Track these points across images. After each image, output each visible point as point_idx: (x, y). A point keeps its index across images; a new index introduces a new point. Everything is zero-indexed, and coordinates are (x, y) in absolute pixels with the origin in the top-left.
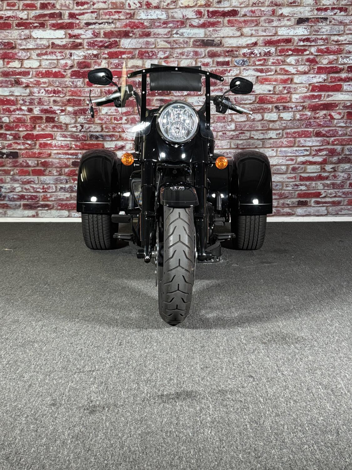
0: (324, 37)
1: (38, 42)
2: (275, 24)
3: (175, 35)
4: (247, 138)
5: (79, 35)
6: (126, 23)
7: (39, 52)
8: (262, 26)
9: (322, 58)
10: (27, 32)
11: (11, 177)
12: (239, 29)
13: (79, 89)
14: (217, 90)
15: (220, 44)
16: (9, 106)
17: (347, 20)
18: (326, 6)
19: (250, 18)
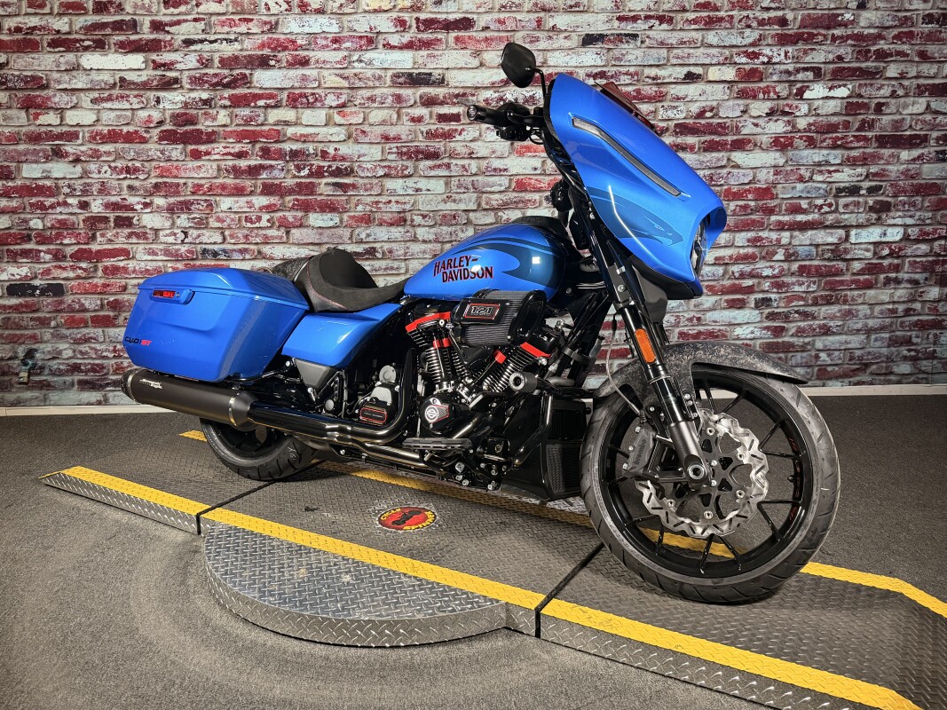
0: (632, 70)
1: (94, 75)
2: (542, 45)
3: (356, 64)
5: (172, 63)
6: (263, 41)
7: (96, 95)
10: (70, 57)
11: (51, 331)
12: (477, 53)
13: (175, 164)
14: (439, 166)
15: (441, 82)
16: (42, 199)
17: (673, 38)
18: (636, 13)
19: (496, 34)
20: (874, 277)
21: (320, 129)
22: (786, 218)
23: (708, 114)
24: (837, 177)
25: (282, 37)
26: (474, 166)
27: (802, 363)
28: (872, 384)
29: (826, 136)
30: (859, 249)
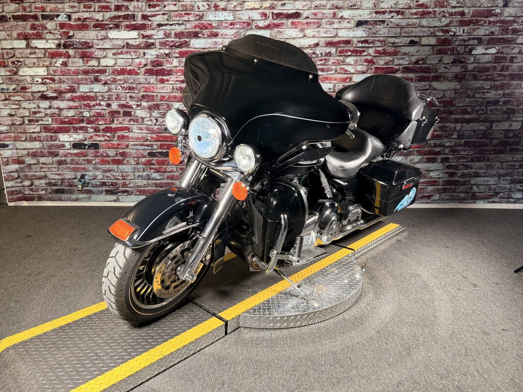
0: (382, 39)
1: (115, 42)
2: (336, 26)
5: (151, 36)
6: (196, 25)
7: (115, 51)
8: (323, 28)
9: (379, 59)
10: (103, 33)
11: (93, 166)
12: (302, 30)
13: (152, 85)
16: (89, 102)
17: (404, 23)
18: (384, 10)
19: (312, 20)
20: (504, 147)
22: (459, 116)
23: (421, 62)
24: (488, 95)
25: (205, 22)
27: (463, 191)
28: (500, 203)
29: (483, 74)
30: (497, 133)
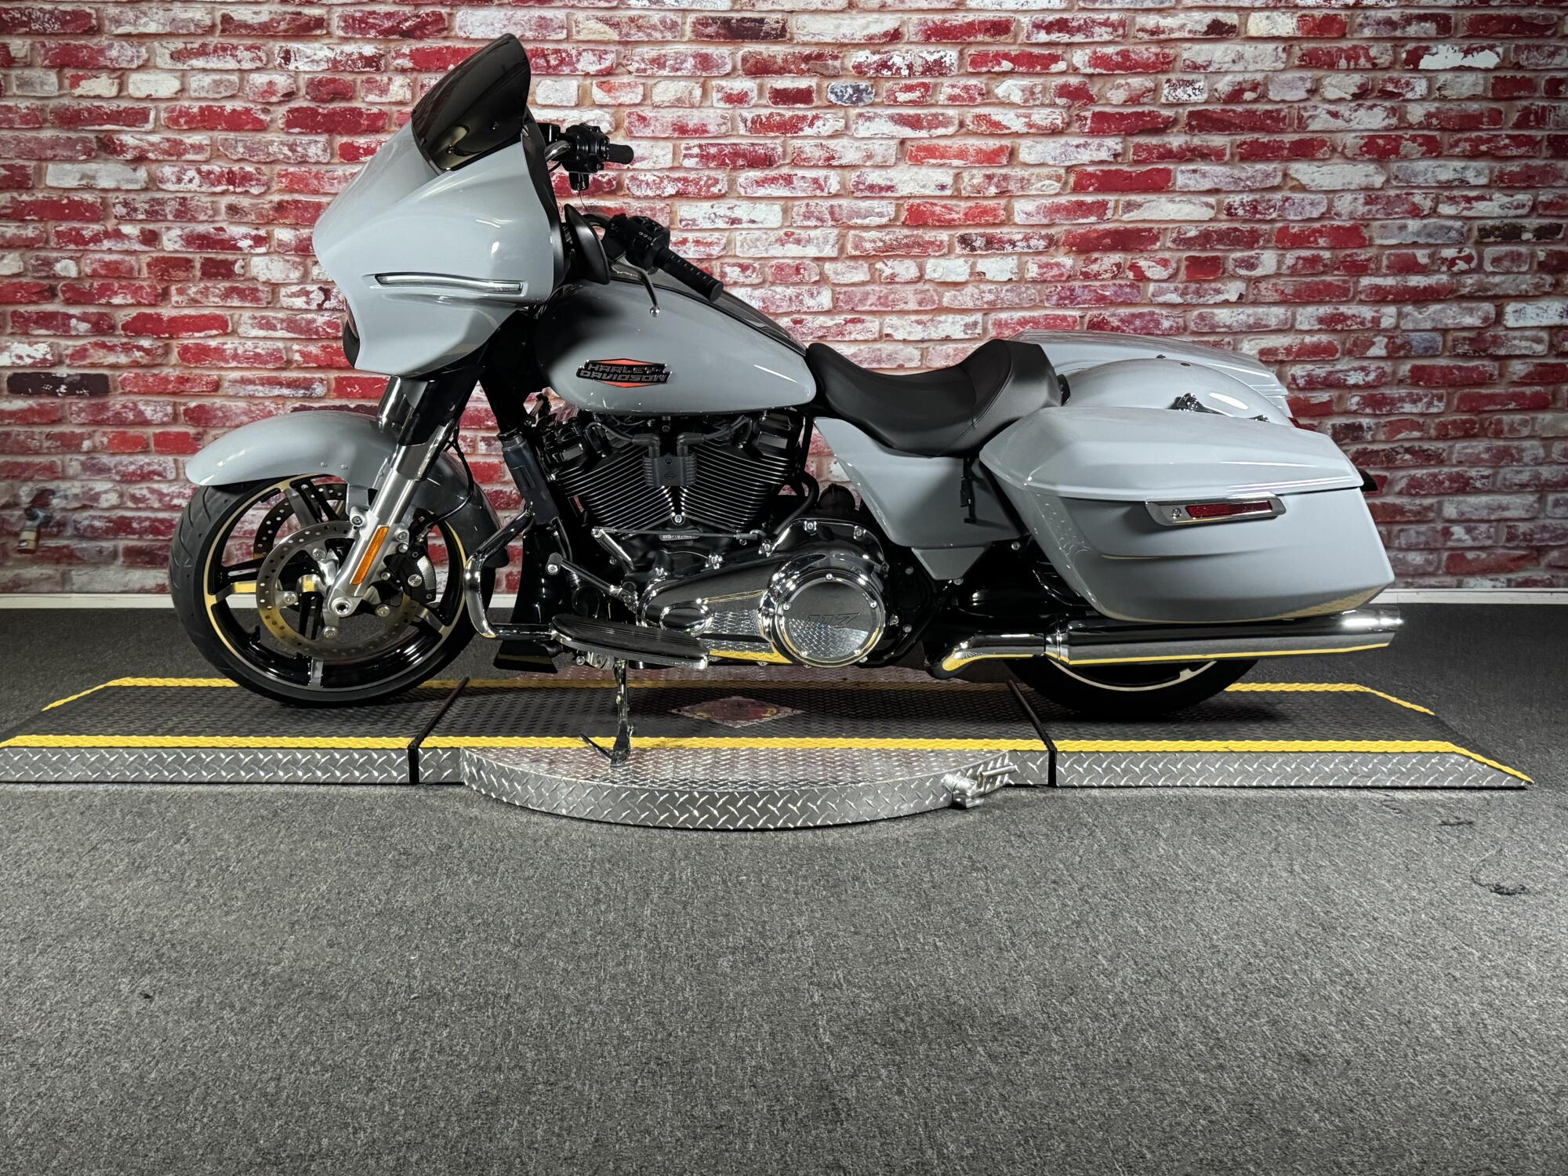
0: (1114, 17)
1: (178, 11)
3: (633, 2)
4: (870, 336)
7: (179, 44)
9: (1109, 85)
11: (83, 458)
13: (314, 169)
14: (773, 180)
15: (780, 34)
16: (77, 225)
20: (1551, 388)
21: (567, 112)
22: (1390, 281)
23: (1248, 96)
24: (1481, 208)
26: (834, 181)
27: (1418, 544)
28: (1551, 585)
29: (1459, 136)
30: (1522, 338)
